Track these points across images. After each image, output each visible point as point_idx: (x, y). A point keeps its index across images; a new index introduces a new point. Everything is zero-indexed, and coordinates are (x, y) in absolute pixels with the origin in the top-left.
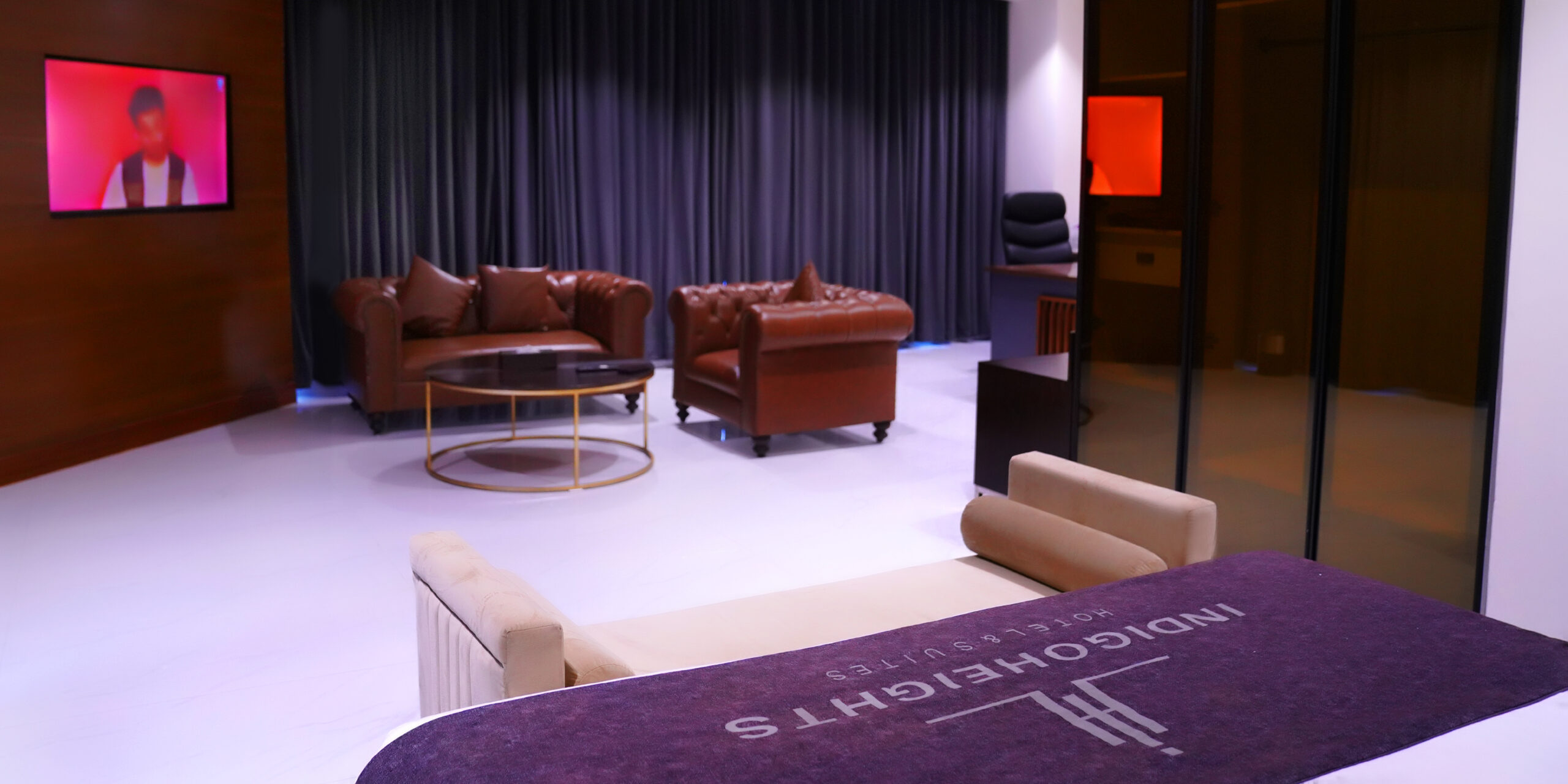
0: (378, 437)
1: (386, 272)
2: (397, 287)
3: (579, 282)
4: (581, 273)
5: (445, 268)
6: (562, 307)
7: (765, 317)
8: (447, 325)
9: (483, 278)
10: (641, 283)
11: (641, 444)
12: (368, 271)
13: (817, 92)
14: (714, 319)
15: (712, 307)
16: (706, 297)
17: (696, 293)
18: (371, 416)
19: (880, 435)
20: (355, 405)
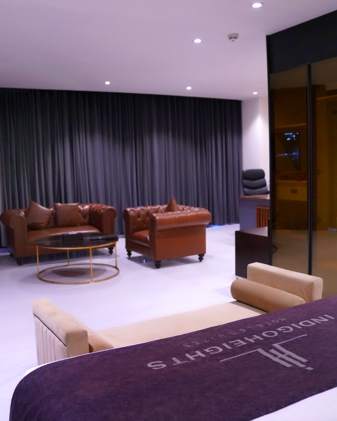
0: (20, 266)
1: (20, 207)
2: (25, 212)
3: (90, 208)
4: (91, 205)
5: (42, 205)
6: (85, 217)
7: (157, 218)
8: (43, 225)
9: (56, 208)
10: (113, 208)
11: (114, 265)
12: (14, 207)
13: (174, 136)
14: (139, 219)
15: (138, 215)
16: (136, 212)
17: (132, 210)
18: (17, 259)
19: (201, 259)
20: (11, 255)
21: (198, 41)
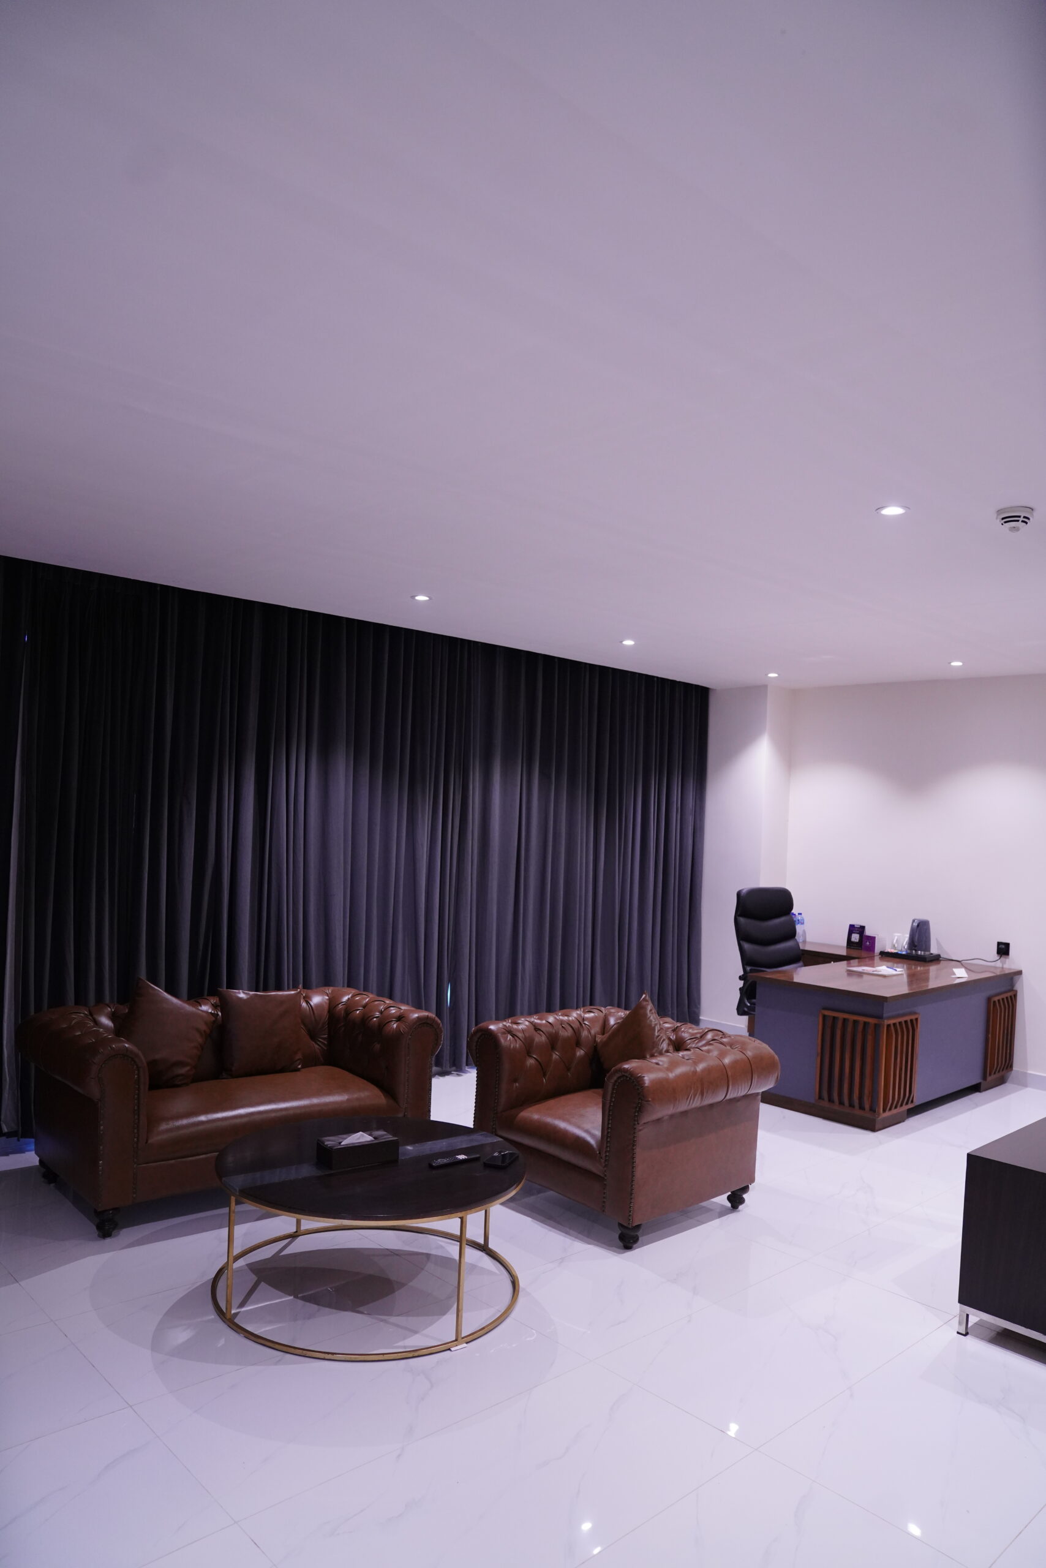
0: (108, 1240)
2: (113, 1017)
3: (333, 1003)
5: (172, 990)
6: (313, 1036)
8: (183, 1070)
9: (224, 1004)
10: (425, 1014)
14: (530, 1062)
15: (529, 1046)
16: (520, 1035)
17: (509, 1031)
18: (97, 1213)
19: (736, 1200)
20: (48, 1173)
21: (893, 511)
